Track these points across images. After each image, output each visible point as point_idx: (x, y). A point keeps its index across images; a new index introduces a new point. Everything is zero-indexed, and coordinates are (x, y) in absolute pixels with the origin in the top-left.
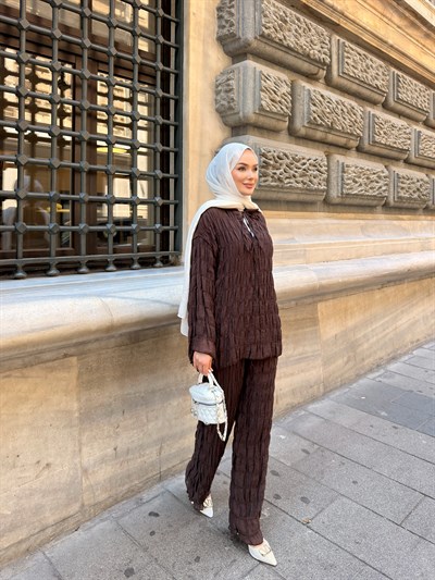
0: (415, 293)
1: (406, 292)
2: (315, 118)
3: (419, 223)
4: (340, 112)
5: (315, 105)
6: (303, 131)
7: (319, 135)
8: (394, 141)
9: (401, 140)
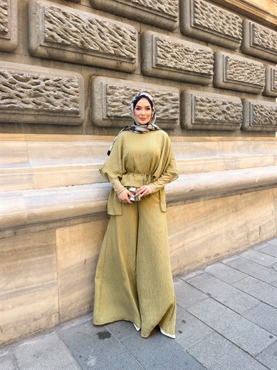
0: (215, 209)
1: (202, 210)
2: (52, 36)
3: (232, 143)
4: (95, 32)
5: (51, 22)
6: (43, 51)
7: (70, 55)
8: (188, 64)
9: (199, 64)
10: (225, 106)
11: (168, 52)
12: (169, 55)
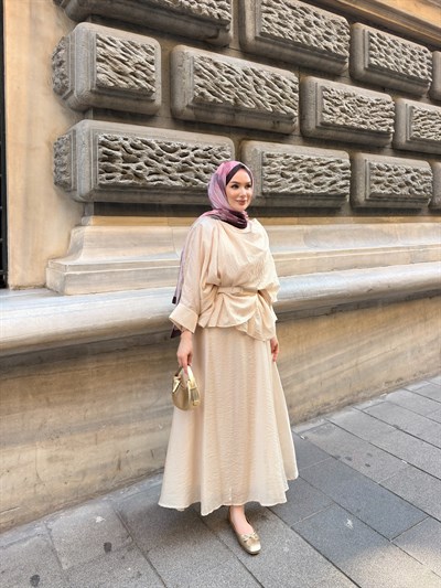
2: (202, 94)
3: (417, 226)
5: (201, 76)
8: (361, 120)
9: (376, 119)
10: (409, 176)
11: (337, 105)
12: (337, 109)
